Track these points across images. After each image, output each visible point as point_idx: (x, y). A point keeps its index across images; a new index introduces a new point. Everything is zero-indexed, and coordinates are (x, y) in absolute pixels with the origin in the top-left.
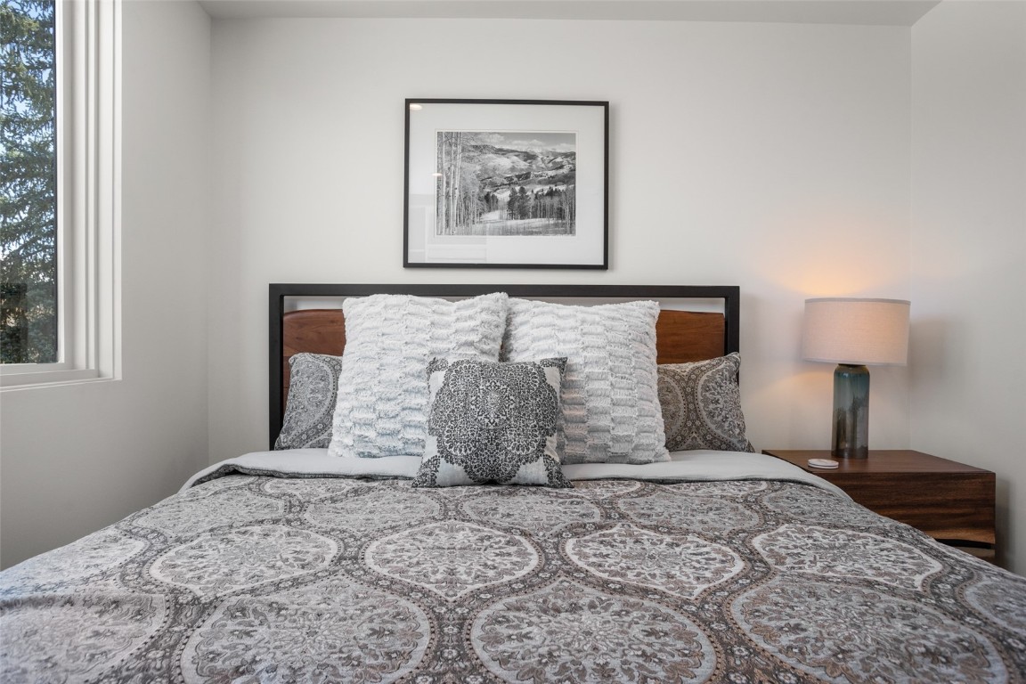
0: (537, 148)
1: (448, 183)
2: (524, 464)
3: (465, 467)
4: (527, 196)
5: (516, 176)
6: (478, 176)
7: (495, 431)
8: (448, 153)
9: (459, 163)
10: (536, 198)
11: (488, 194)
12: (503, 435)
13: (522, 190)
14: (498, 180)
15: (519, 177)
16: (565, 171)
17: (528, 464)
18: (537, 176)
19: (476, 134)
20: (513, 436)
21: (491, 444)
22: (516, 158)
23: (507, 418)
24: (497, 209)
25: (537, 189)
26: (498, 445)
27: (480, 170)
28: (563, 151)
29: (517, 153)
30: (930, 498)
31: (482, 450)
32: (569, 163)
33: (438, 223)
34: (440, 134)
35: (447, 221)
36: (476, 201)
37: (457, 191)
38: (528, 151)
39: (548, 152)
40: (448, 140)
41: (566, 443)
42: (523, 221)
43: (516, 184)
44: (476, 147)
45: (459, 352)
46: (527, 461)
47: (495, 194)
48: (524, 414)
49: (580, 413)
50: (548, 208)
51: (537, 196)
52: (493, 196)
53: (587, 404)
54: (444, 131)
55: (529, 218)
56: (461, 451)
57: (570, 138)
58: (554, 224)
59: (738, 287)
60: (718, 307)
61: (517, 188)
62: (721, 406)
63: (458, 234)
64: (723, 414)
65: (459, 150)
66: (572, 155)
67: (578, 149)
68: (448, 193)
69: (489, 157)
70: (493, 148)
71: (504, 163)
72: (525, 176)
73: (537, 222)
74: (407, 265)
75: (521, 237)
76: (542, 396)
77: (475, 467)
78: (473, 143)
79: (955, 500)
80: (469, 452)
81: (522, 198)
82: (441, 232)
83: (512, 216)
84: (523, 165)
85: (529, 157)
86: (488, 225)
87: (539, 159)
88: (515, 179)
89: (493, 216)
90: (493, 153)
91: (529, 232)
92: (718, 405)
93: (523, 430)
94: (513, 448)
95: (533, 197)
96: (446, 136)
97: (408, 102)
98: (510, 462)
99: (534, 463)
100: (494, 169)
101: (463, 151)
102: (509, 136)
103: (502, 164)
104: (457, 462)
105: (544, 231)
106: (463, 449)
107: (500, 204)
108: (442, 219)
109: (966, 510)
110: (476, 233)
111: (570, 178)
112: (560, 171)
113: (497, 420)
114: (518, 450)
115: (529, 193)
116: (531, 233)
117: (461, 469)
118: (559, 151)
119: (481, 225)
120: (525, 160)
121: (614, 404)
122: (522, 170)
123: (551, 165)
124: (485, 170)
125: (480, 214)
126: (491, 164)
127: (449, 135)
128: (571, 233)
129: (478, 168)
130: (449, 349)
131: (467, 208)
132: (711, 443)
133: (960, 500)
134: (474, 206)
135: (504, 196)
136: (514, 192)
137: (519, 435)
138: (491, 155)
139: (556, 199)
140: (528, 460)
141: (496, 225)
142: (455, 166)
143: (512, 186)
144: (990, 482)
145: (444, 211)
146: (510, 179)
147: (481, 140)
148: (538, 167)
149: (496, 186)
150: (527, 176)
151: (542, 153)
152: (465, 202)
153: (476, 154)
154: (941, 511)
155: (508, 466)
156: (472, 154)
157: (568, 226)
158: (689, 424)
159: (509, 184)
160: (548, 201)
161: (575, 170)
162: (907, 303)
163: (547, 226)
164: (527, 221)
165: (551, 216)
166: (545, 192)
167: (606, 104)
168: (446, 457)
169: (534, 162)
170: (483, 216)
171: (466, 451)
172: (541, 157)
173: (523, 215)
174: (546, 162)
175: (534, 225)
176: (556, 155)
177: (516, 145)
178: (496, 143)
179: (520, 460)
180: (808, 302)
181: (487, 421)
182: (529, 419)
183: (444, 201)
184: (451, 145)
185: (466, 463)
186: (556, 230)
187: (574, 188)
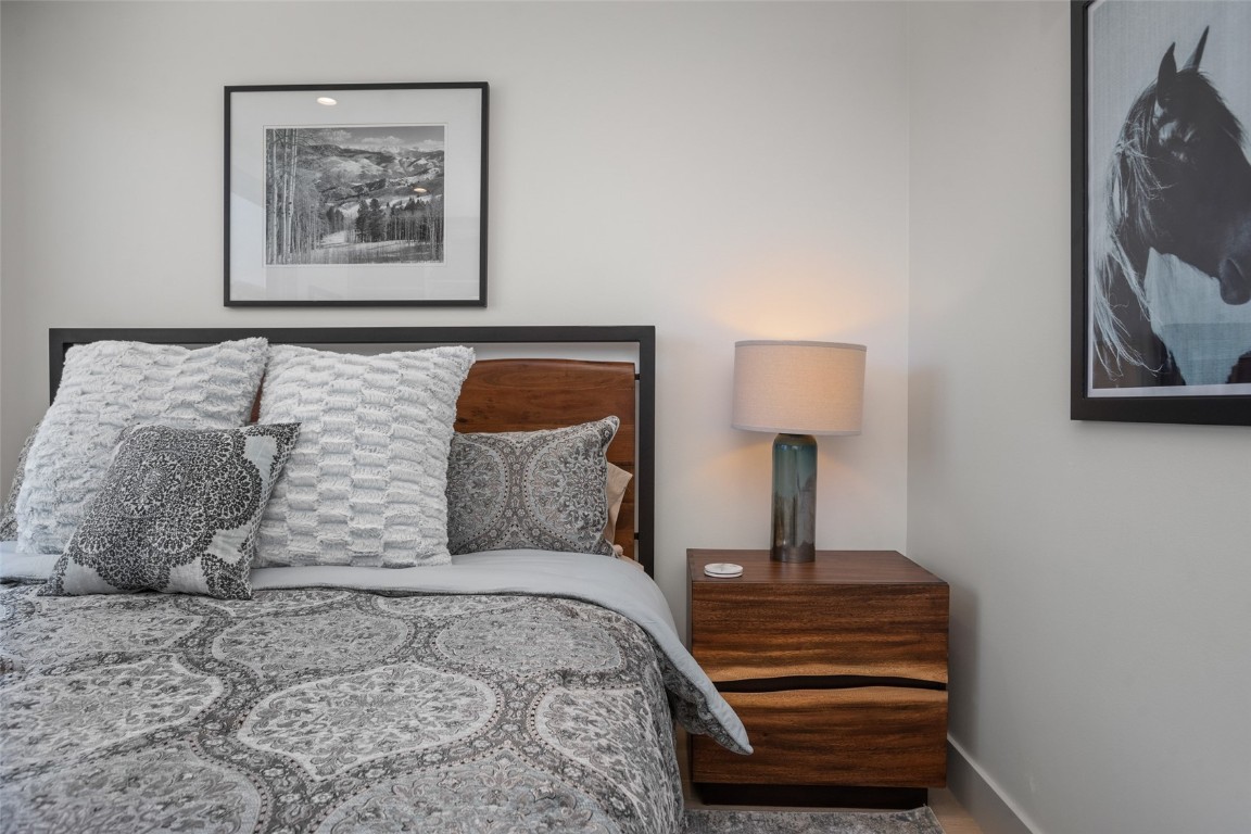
0: (394, 147)
1: (280, 196)
2: (174, 566)
3: (98, 570)
4: (381, 211)
5: (367, 185)
6: (318, 186)
7: (140, 521)
8: (280, 157)
9: (294, 171)
10: (393, 213)
11: (331, 208)
12: (149, 528)
13: (375, 204)
14: (344, 191)
15: (370, 186)
16: (430, 176)
17: (179, 567)
18: (393, 184)
19: (316, 131)
20: (162, 529)
21: (132, 539)
22: (366, 161)
23: (162, 505)
24: (342, 229)
25: (394, 201)
26: (140, 540)
27: (321, 178)
28: (427, 150)
29: (368, 155)
30: (856, 620)
31: (119, 547)
32: (436, 166)
33: (268, 248)
34: (269, 132)
35: (280, 246)
36: (316, 219)
37: (291, 206)
38: (382, 151)
39: (408, 152)
40: (280, 141)
41: (290, 538)
42: (375, 244)
43: (366, 195)
44: (316, 148)
45: (173, 415)
46: (178, 562)
47: (340, 209)
48: (188, 500)
49: (307, 497)
50: (407, 226)
51: (393, 211)
52: (338, 212)
53: (319, 486)
54: (274, 128)
55: (383, 240)
56: (92, 547)
57: (437, 132)
58: (415, 248)
59: (653, 328)
60: (628, 356)
61: (368, 201)
62: (560, 490)
63: (293, 262)
64: (562, 500)
65: (295, 153)
66: (439, 155)
67: (449, 146)
68: (280, 209)
69: (332, 162)
70: (337, 148)
71: (352, 167)
72: (378, 186)
73: (393, 245)
74: (229, 303)
75: (373, 265)
76: (226, 476)
77: (112, 570)
78: (312, 143)
79: (892, 623)
80: (102, 549)
81: (374, 213)
82: (272, 260)
83: (362, 238)
84: (375, 169)
85: (383, 159)
86: (331, 250)
87: (397, 161)
88: (366, 189)
89: (339, 238)
90: (337, 155)
91: (383, 258)
92: (556, 489)
93: (180, 520)
94: (160, 545)
95: (388, 213)
96: (277, 135)
97: (229, 90)
98: (156, 563)
99: (188, 565)
100: (339, 176)
101: (299, 153)
102: (357, 132)
103: (348, 169)
104: (87, 563)
105: (402, 257)
106: (95, 546)
107: (347, 222)
108: (272, 243)
109: (908, 637)
110: (316, 261)
111: (436, 186)
112: (425, 177)
113: (146, 507)
114: (166, 547)
115: (383, 207)
116: (386, 260)
117: (92, 571)
118: (421, 150)
119: (322, 251)
120: (378, 164)
121: (355, 486)
122: (375, 176)
123: (411, 169)
124: (327, 178)
125: (321, 236)
126: (335, 170)
127: (281, 133)
128: (438, 258)
129: (319, 175)
130: (160, 412)
131: (304, 229)
132: (539, 541)
133: (899, 623)
134: (314, 225)
135: (351, 211)
136: (364, 206)
137: (172, 526)
138: (334, 158)
139: (418, 214)
140: (180, 561)
141: (341, 249)
142: (289, 174)
143: (362, 198)
144: (941, 598)
145: (275, 234)
146: (359, 189)
147: (322, 138)
148: (395, 172)
149: (341, 199)
150: (381, 184)
151: (400, 154)
152: (301, 221)
153: (315, 157)
154: (873, 638)
155: (154, 568)
156: (310, 157)
157: (434, 250)
158: (509, 513)
159: (358, 196)
160: (407, 216)
161: (443, 175)
162: (862, 349)
163: (406, 250)
164: (380, 244)
165: (411, 237)
166: (404, 205)
167: (484, 87)
168: (75, 556)
169: (390, 165)
170: (325, 239)
171: (98, 548)
172: (399, 158)
173: (376, 237)
174: (406, 165)
175: (389, 249)
176: (419, 155)
177: (367, 143)
178: (342, 143)
179: (169, 561)
180: (739, 345)
181: (133, 507)
182: (194, 506)
183: (275, 221)
184: (283, 146)
185: (99, 564)
186: (418, 255)
187: (442, 198)
